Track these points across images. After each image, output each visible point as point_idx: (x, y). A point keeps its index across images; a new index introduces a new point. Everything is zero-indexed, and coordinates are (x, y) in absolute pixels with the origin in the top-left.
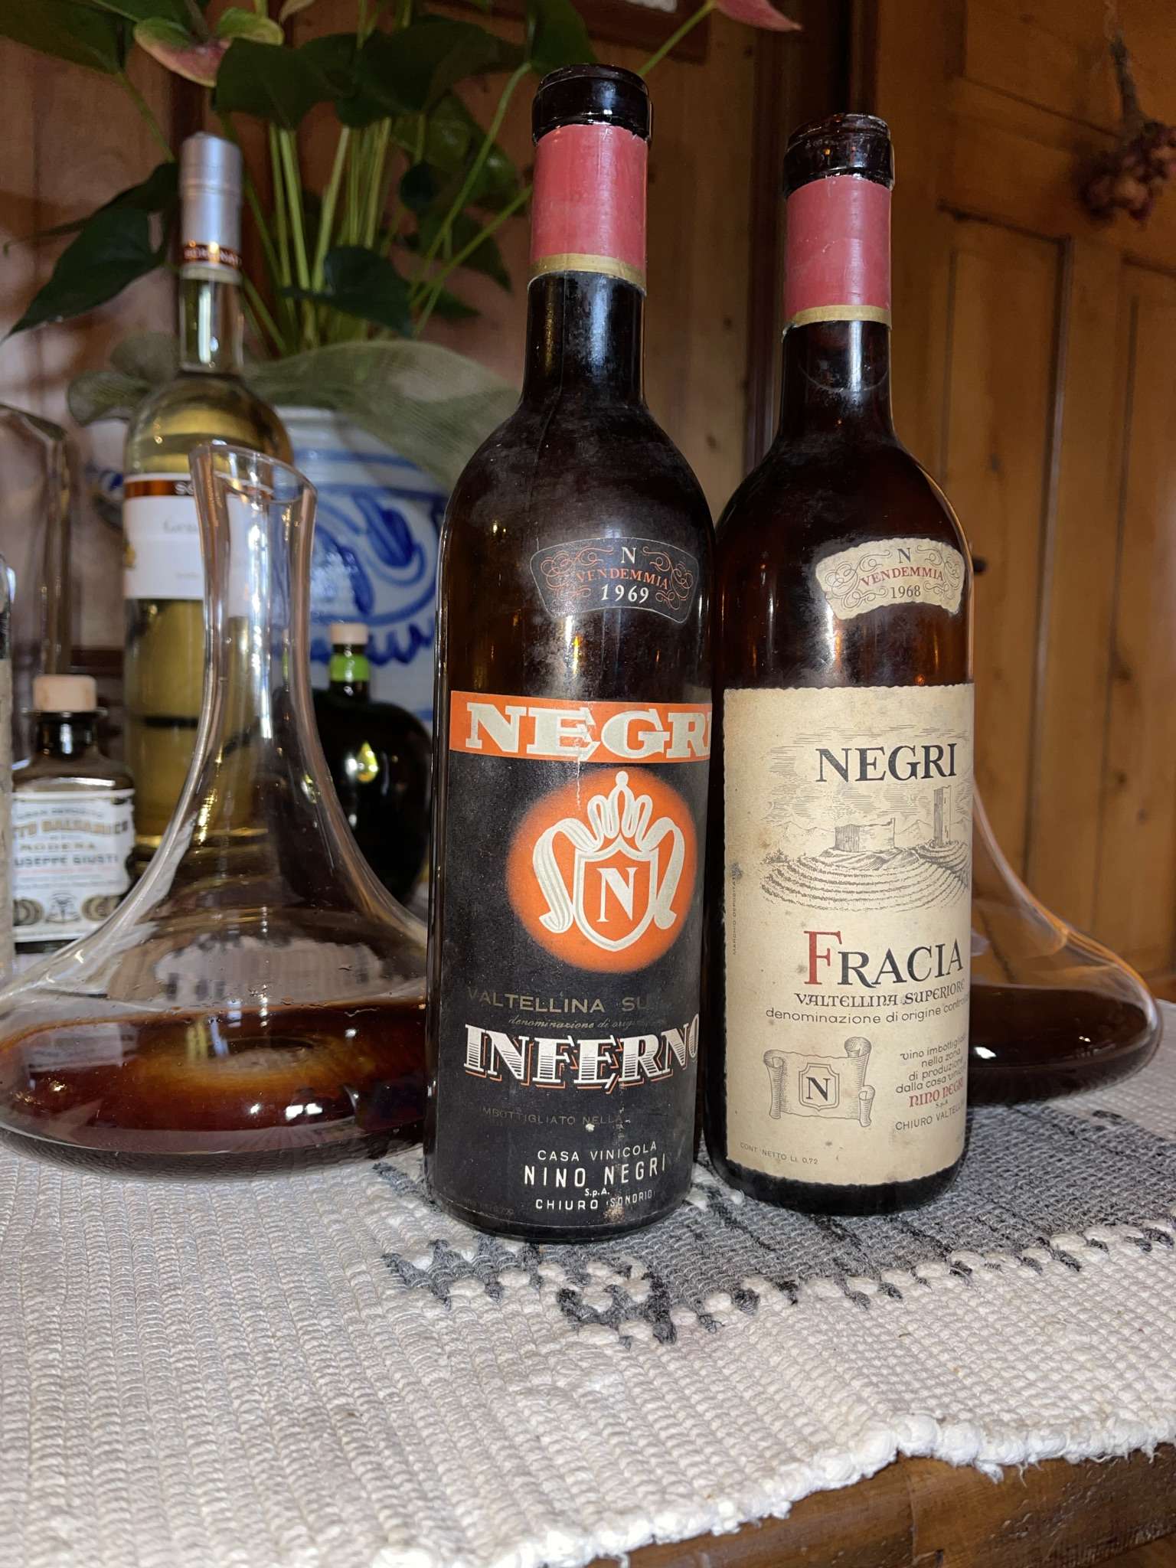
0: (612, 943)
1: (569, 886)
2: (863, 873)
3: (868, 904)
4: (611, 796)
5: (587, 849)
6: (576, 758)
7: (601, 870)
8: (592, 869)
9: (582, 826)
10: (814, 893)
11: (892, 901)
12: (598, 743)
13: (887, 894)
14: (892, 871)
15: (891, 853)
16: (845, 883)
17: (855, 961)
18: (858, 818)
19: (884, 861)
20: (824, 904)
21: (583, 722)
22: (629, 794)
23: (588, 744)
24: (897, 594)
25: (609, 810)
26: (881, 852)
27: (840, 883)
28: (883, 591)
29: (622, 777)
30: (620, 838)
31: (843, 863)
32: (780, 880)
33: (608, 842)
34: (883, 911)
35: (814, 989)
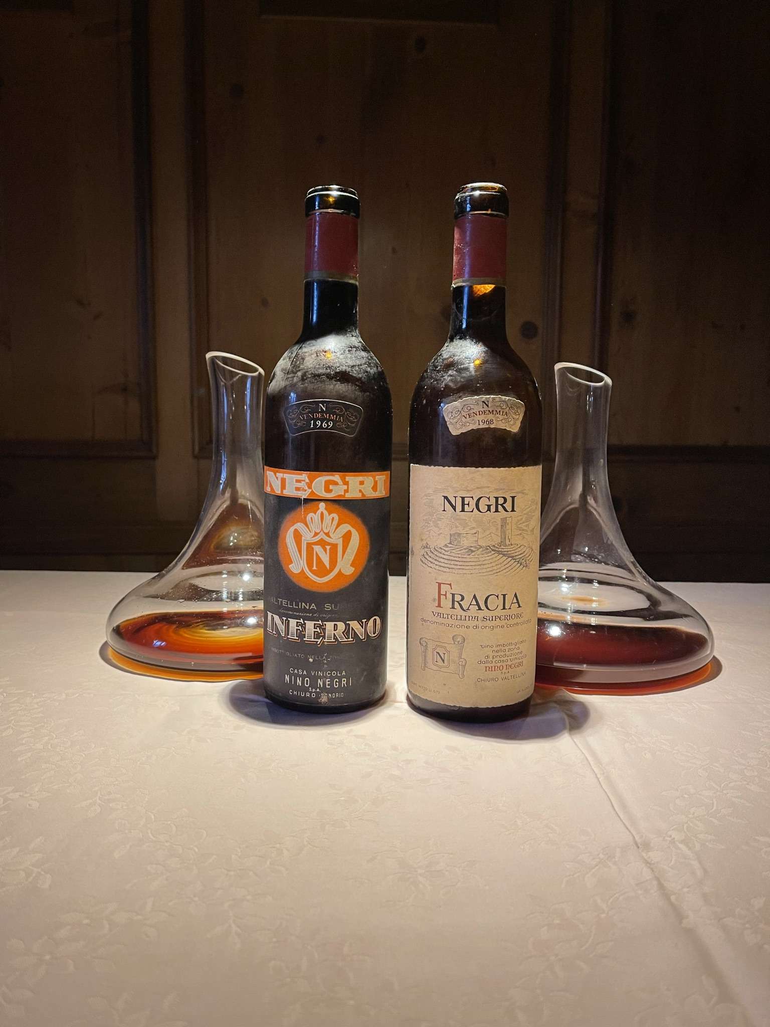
0: (319, 579)
1: (300, 551)
2: (463, 556)
3: (465, 571)
4: (317, 514)
5: (307, 537)
6: (302, 496)
7: (313, 546)
8: (309, 545)
9: (304, 526)
10: (440, 564)
11: (477, 571)
12: (310, 490)
13: (474, 567)
14: (476, 556)
15: (476, 547)
16: (454, 560)
17: (457, 598)
18: (460, 530)
19: (472, 551)
20: (445, 570)
21: (304, 481)
22: (326, 513)
23: (306, 490)
24: (481, 423)
25: (317, 520)
26: (471, 547)
27: (452, 560)
28: (473, 422)
29: (322, 505)
30: (322, 533)
31: (453, 551)
32: (427, 557)
33: (316, 534)
34: (472, 575)
35: (439, 610)
